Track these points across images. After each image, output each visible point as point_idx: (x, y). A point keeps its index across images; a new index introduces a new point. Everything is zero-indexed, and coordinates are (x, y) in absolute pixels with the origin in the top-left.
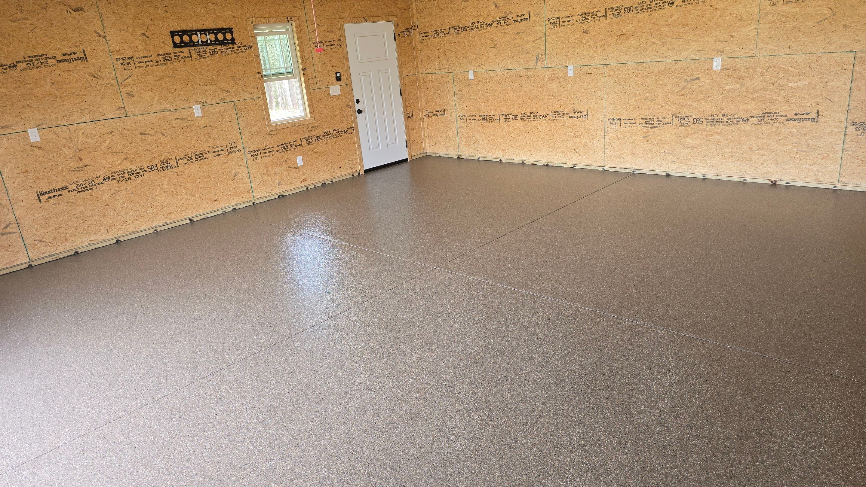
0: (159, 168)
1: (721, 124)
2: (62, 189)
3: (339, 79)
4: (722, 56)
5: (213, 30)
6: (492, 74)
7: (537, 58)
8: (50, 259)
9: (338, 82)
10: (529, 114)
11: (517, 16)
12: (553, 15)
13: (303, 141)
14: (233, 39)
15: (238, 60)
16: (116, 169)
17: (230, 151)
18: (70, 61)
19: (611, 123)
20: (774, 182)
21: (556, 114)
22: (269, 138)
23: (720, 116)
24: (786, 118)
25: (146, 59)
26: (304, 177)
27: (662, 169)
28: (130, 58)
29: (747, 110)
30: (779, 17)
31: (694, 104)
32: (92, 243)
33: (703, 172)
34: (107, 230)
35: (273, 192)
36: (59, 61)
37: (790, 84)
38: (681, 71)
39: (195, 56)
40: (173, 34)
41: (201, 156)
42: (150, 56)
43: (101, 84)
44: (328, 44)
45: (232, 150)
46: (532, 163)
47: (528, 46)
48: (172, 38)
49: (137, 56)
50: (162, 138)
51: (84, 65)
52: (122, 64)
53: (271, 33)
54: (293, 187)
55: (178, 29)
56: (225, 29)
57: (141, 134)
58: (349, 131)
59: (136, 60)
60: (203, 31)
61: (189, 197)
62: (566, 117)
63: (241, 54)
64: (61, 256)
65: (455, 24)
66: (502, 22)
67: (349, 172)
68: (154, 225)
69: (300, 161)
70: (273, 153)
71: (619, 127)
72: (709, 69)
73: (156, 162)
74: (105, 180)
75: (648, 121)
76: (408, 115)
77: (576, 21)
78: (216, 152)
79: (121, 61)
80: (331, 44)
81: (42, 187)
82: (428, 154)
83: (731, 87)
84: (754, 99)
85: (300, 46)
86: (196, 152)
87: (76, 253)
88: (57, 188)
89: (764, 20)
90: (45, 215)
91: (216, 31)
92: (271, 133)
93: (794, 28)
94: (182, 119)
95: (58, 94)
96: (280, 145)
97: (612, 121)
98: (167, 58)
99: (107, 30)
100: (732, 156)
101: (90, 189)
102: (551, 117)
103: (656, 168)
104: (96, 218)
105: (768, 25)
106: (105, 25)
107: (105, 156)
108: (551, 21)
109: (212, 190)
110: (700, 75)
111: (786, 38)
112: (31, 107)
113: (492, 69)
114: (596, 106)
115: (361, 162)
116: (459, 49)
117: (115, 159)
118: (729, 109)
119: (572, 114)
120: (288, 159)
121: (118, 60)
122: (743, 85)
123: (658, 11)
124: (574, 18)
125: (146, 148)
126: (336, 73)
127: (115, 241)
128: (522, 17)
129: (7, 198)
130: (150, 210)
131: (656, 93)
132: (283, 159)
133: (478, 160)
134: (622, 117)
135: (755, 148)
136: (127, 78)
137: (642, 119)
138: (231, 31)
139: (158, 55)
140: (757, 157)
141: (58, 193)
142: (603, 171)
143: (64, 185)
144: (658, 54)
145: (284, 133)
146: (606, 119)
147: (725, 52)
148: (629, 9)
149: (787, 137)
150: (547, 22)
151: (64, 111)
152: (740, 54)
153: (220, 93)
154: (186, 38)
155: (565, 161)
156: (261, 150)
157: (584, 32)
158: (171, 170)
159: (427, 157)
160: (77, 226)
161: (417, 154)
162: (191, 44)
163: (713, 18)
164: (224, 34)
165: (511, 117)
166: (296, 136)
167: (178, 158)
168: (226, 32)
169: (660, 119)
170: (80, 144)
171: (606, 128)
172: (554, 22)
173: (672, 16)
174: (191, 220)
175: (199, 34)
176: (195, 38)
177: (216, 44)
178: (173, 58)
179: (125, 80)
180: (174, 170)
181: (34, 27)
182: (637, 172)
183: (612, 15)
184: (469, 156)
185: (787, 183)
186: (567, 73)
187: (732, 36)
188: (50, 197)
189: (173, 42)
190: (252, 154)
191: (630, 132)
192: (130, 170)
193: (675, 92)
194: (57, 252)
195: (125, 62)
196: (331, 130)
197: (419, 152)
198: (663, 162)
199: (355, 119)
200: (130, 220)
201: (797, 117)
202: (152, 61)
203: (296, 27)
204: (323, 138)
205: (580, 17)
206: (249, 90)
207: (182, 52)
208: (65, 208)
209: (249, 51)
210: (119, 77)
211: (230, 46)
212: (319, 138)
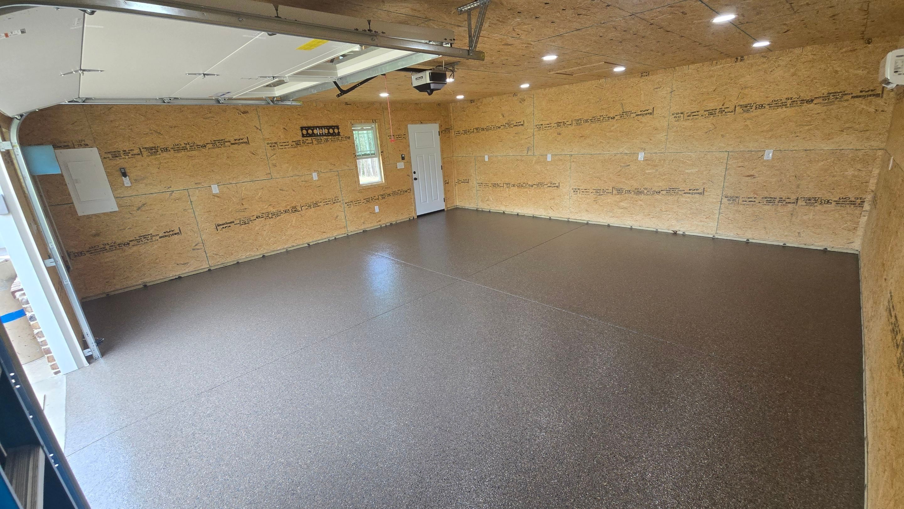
0: (290, 212)
1: (643, 194)
2: (231, 223)
3: (403, 158)
4: (644, 152)
5: (327, 127)
6: (500, 158)
7: (528, 149)
8: (222, 266)
9: (403, 160)
10: (522, 184)
11: (516, 123)
12: (539, 122)
13: (379, 196)
14: (339, 133)
15: (341, 145)
16: (264, 212)
17: (334, 202)
18: (239, 144)
19: (574, 192)
20: (675, 232)
21: (540, 185)
22: (358, 194)
23: (642, 189)
24: (684, 192)
25: (285, 144)
26: (379, 219)
27: (605, 221)
28: (275, 143)
29: (659, 186)
30: (681, 129)
31: (626, 181)
32: (247, 256)
33: (631, 224)
34: (257, 249)
35: (360, 228)
36: (232, 144)
37: (687, 171)
38: (618, 160)
39: (315, 142)
40: (302, 129)
41: (316, 205)
42: (287, 142)
43: (257, 159)
44: (398, 136)
45: (335, 201)
46: (523, 214)
47: (523, 142)
48: (302, 131)
49: (280, 142)
50: (293, 192)
51: (247, 147)
52: (270, 146)
53: (362, 129)
54: (372, 225)
55: (306, 125)
56: (334, 126)
57: (280, 190)
58: (408, 191)
59: (279, 144)
60: (320, 128)
61: (308, 230)
62: (545, 186)
63: (343, 142)
64: (228, 265)
65: (477, 126)
66: (507, 126)
67: (407, 216)
68: (286, 247)
69: (377, 209)
70: (361, 204)
71: (579, 194)
72: (636, 160)
73: (288, 207)
74: (257, 218)
75: (597, 191)
76: (446, 182)
77: (553, 127)
78: (325, 202)
79: (270, 145)
80: (399, 136)
81: (219, 221)
82: (458, 207)
83: (649, 171)
84: (664, 179)
85: (380, 137)
86: (313, 202)
87: (238, 263)
88: (228, 222)
89: (671, 130)
90: (220, 238)
91: (328, 127)
92: (360, 191)
93: (690, 136)
94: (305, 181)
95: (231, 164)
96: (365, 199)
97: (574, 190)
98: (298, 143)
99: (262, 126)
100: (649, 215)
101: (248, 223)
102: (536, 186)
103: (601, 220)
104: (251, 241)
105: (673, 133)
106: (261, 123)
107: (258, 203)
108: (537, 126)
109: (322, 226)
110: (630, 163)
111: (685, 142)
112: (214, 172)
113: (499, 155)
114: (564, 180)
115: (415, 210)
116: (479, 141)
117: (264, 205)
118: (648, 185)
119: (549, 185)
120: (370, 208)
121: (268, 144)
122: (657, 170)
123: (604, 123)
124: (552, 125)
125: (283, 199)
126: (402, 155)
127: (261, 256)
128: (519, 124)
129: (197, 227)
130: (284, 238)
131: (602, 174)
132: (367, 208)
133: (490, 211)
134: (581, 188)
135: (664, 210)
136: (273, 155)
137: (593, 190)
138: (337, 127)
139: (293, 142)
140: (665, 216)
141: (229, 225)
142: (568, 221)
143: (232, 220)
144: (604, 149)
145: (368, 191)
146: (571, 189)
147: (646, 150)
148: (587, 121)
149: (684, 204)
150: (535, 127)
151: (234, 174)
152: (655, 151)
153: (330, 166)
154: (310, 131)
155: (544, 214)
156: (353, 201)
157: (558, 134)
158: (298, 213)
159: (457, 209)
160: (239, 246)
161: (450, 206)
162: (313, 135)
163: (639, 128)
164: (333, 129)
165: (511, 185)
166: (375, 193)
167: (302, 205)
168: (335, 128)
169: (605, 190)
170: (242, 195)
171: (571, 195)
172: (539, 127)
173: (613, 126)
174: (309, 245)
175: (318, 129)
176: (315, 131)
177: (329, 136)
178: (301, 143)
179: (272, 156)
180: (299, 213)
181: (218, 122)
182: (590, 222)
183: (576, 124)
184: (484, 209)
185: (683, 233)
186: (547, 159)
187: (651, 139)
188: (223, 228)
189: (302, 133)
190: (348, 204)
191: (585, 197)
192: (272, 212)
193: (615, 173)
194: (227, 261)
195: (272, 145)
196: (397, 190)
197: (452, 205)
198: (606, 217)
199: (413, 184)
200: (272, 243)
201: (691, 191)
202: (288, 145)
203: (378, 126)
204: (392, 195)
205: (556, 124)
206: (347, 164)
207: (307, 140)
208: (232, 234)
209: (348, 140)
210: (268, 154)
211: (337, 137)
212: (389, 195)
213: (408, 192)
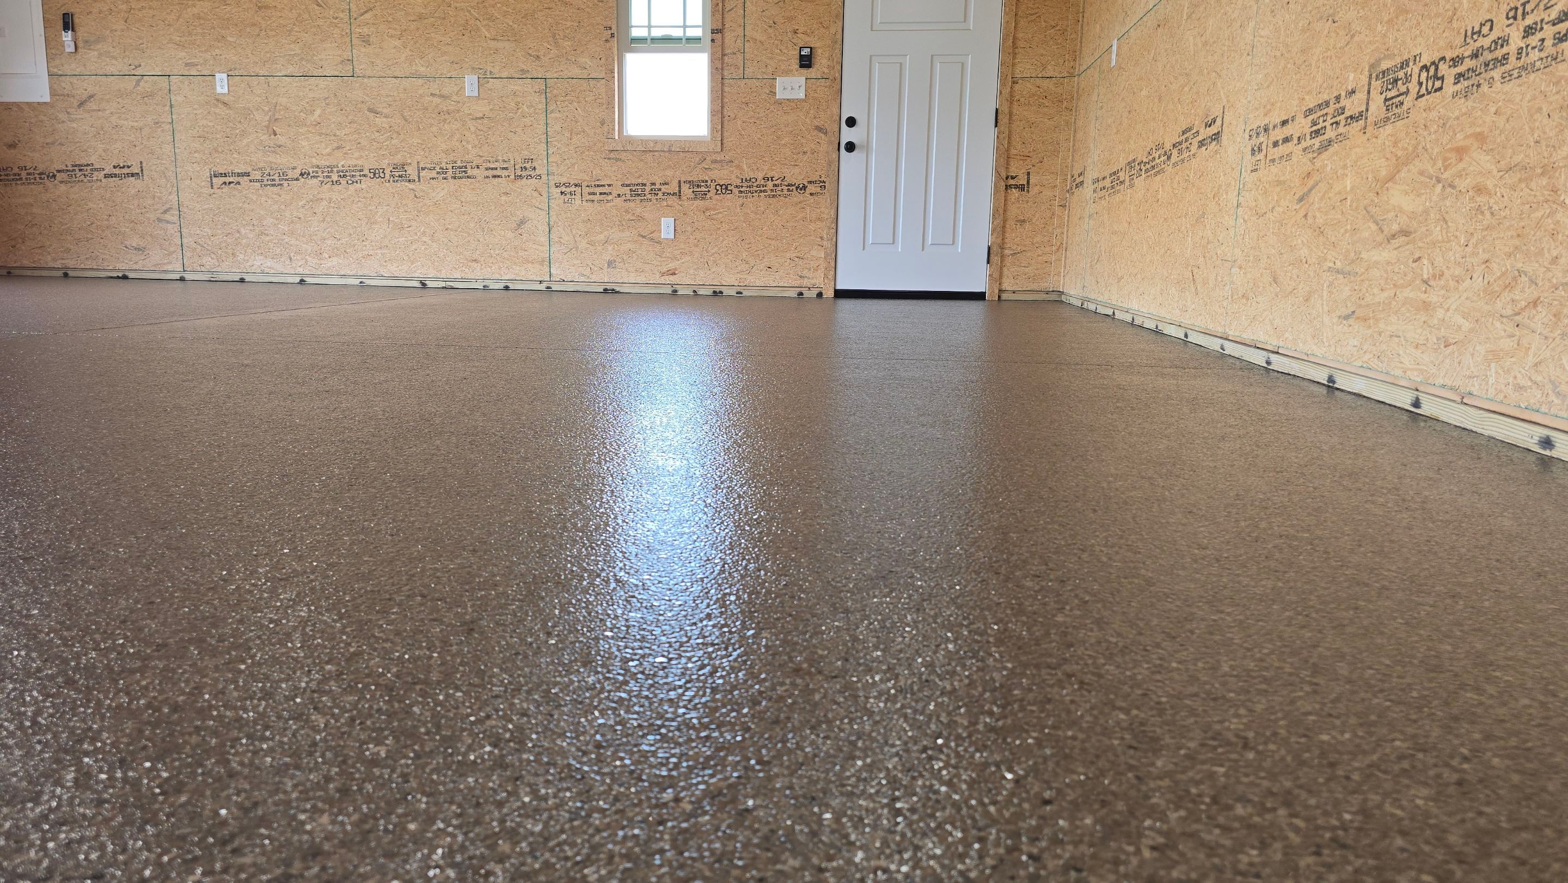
0: (387, 176)
2: (243, 175)
3: (806, 62)
6: (1132, 37)
8: (210, 277)
9: (804, 71)
10: (1154, 153)
13: (685, 187)
16: (321, 162)
17: (519, 173)
21: (1183, 142)
22: (605, 164)
26: (671, 266)
32: (266, 271)
34: (292, 258)
35: (594, 278)
41: (461, 172)
43: (328, 17)
45: (525, 171)
46: (1141, 322)
50: (403, 123)
57: (370, 110)
61: (429, 243)
64: (222, 278)
67: (791, 282)
68: (362, 273)
70: (610, 197)
73: (384, 163)
76: (1012, 182)
78: (492, 169)
81: (219, 164)
82: (1062, 297)
86: (455, 162)
87: (242, 280)
88: (236, 171)
90: (214, 208)
92: (617, 155)
94: (442, 96)
95: (263, 26)
96: (628, 186)
101: (279, 185)
102: (1176, 154)
104: (278, 233)
107: (310, 135)
109: (471, 239)
112: (226, 40)
113: (1134, 19)
115: (833, 268)
117: (324, 145)
120: (641, 218)
125: (373, 137)
126: (801, 49)
127: (298, 280)
130: (360, 246)
132: (629, 216)
133: (1095, 311)
136: (366, 12)
141: (236, 179)
143: (246, 169)
145: (642, 160)
151: (267, 52)
153: (522, 59)
155: (1177, 314)
156: (584, 185)
158: (407, 184)
160: (248, 238)
161: (1019, 288)
165: (1136, 170)
166: (669, 173)
167: (422, 165)
170: (279, 108)
174: (423, 284)
179: (362, 15)
180: (411, 186)
184: (1091, 302)
188: (225, 184)
190: (563, 189)
192: (341, 169)
194: (219, 269)
196: (761, 177)
199: (835, 163)
200: (327, 254)
204: (736, 191)
206: (582, 60)
208: (240, 205)
210: (354, 8)
212: (725, 188)
213: (808, 191)
